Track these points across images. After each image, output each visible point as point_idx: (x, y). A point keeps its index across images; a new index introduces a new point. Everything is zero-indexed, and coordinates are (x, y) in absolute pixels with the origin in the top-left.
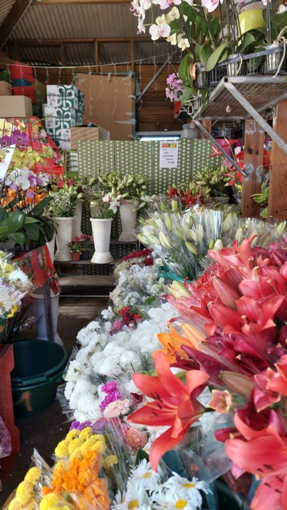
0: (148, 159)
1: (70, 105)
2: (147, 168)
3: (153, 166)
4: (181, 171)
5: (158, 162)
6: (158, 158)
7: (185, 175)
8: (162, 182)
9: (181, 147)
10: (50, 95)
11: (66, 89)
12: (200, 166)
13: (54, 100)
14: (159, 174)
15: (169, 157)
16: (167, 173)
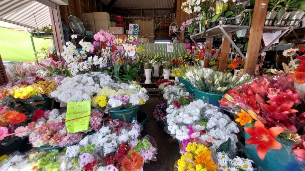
0: (163, 49)
1: (137, 30)
2: (163, 52)
3: (165, 51)
4: (174, 53)
5: (166, 50)
6: (166, 49)
7: (175, 55)
8: (167, 57)
9: (174, 46)
10: (130, 27)
11: (136, 25)
12: (180, 52)
13: (132, 29)
14: (166, 54)
15: (170, 49)
16: (169, 54)
